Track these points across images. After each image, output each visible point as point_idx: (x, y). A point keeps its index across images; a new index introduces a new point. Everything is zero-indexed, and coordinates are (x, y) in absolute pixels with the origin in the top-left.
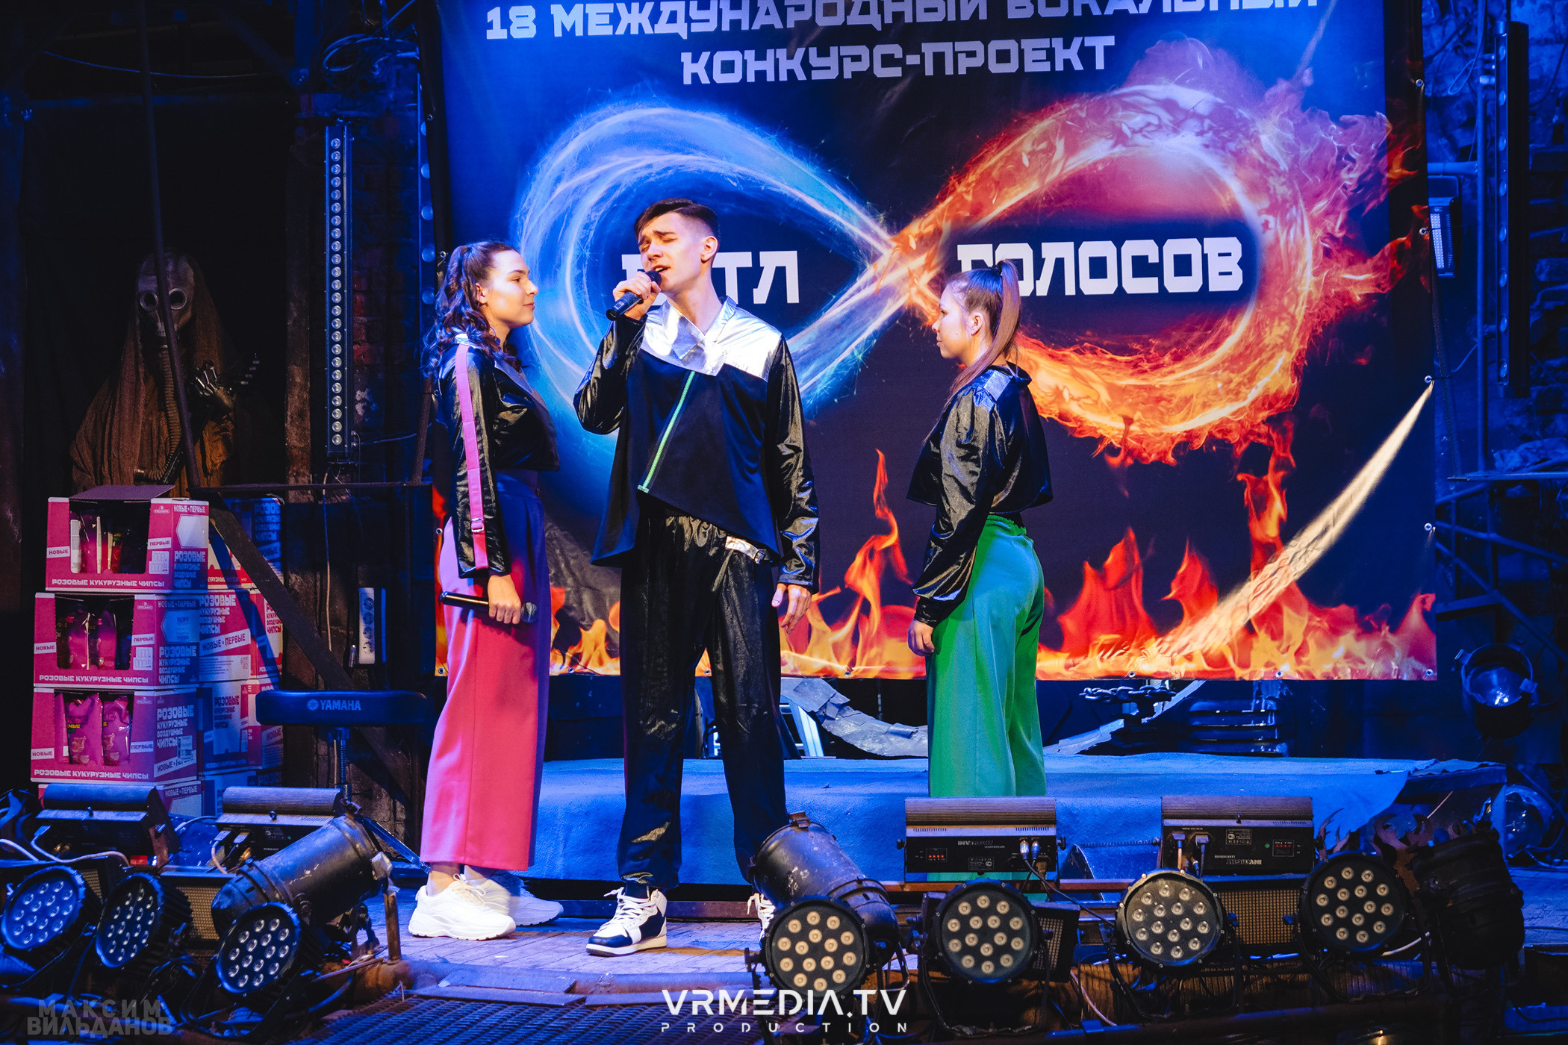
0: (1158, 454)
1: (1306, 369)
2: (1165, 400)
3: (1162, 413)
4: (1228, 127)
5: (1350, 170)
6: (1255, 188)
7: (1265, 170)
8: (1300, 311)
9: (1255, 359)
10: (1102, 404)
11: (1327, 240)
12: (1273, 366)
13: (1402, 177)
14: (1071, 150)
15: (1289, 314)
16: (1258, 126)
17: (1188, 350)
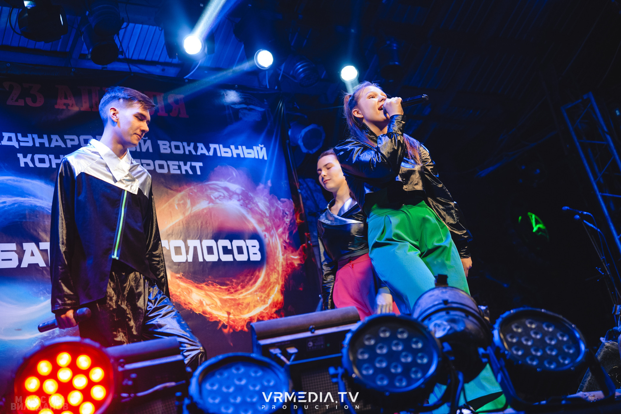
0: (241, 327)
1: (284, 291)
2: (241, 304)
3: (240, 310)
4: (247, 199)
5: (287, 218)
6: (261, 222)
7: (262, 216)
8: (280, 269)
9: (269, 288)
10: (218, 307)
11: (284, 243)
12: (275, 290)
13: (300, 223)
14: (193, 204)
15: (277, 270)
16: (256, 199)
17: (246, 284)
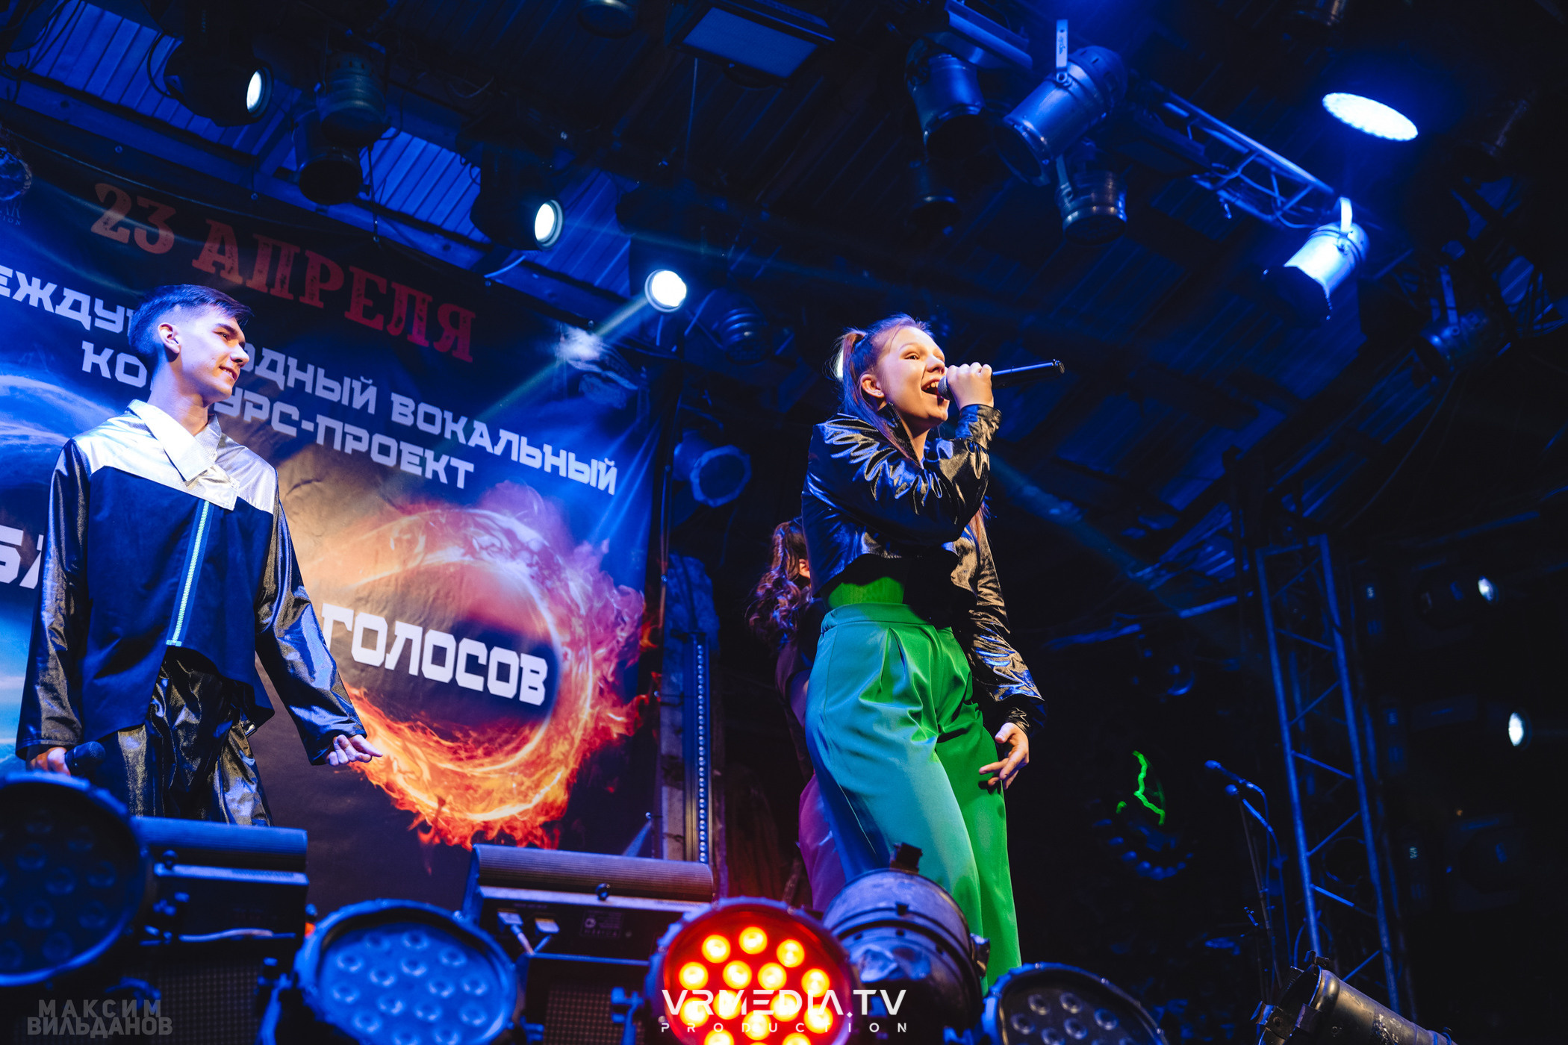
0: (461, 838)
1: (572, 785)
2: (473, 789)
3: (468, 800)
4: (549, 567)
5: (622, 630)
6: (564, 623)
7: (571, 611)
8: (578, 735)
9: (542, 769)
10: (424, 782)
11: (603, 681)
12: (554, 778)
13: (647, 647)
14: (430, 547)
15: (570, 735)
16: (568, 573)
17: (496, 748)
